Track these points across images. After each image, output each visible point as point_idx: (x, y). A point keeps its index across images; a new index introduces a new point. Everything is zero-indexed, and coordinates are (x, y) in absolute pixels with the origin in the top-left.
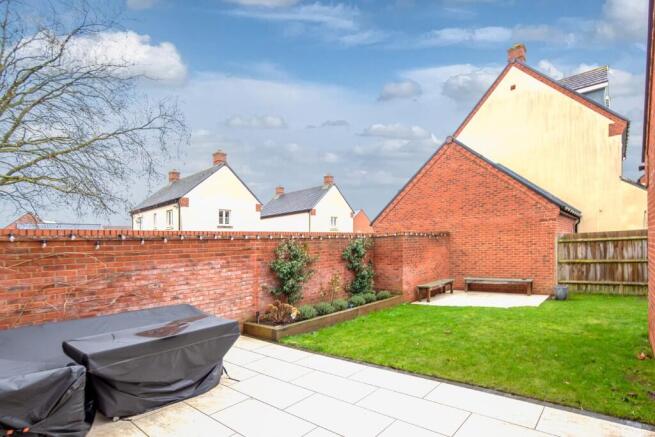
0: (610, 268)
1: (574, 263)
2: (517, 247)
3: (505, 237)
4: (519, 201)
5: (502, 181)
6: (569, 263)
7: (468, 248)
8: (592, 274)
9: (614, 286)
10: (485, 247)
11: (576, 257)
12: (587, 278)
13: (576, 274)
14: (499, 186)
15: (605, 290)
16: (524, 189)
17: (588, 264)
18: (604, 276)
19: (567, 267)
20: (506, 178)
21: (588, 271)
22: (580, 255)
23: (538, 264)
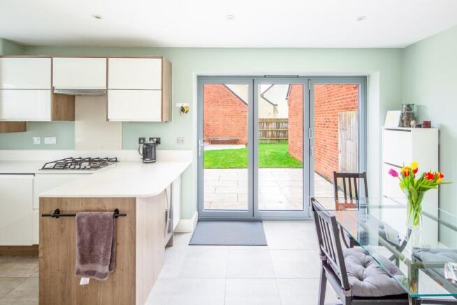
0: (265, 132)
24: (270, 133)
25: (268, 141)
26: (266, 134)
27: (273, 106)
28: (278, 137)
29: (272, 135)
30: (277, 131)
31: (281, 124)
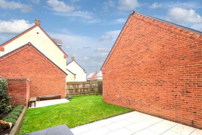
0: (76, 90)
1: (69, 89)
2: (56, 85)
3: (52, 82)
4: (56, 72)
5: (51, 64)
6: (68, 89)
7: (38, 85)
8: (73, 92)
9: (77, 94)
10: (45, 85)
11: (70, 88)
12: (72, 93)
13: (70, 92)
14: (50, 66)
15: (76, 95)
16: (58, 68)
17: (72, 89)
18: (75, 92)
19: (68, 90)
20: (52, 64)
21: (72, 91)
22: (71, 87)
23: (61, 90)
24: (80, 90)
25: (78, 95)
26: (77, 91)
27: (73, 75)
28: (84, 92)
29: (81, 91)
30: (83, 89)
31: (85, 84)
